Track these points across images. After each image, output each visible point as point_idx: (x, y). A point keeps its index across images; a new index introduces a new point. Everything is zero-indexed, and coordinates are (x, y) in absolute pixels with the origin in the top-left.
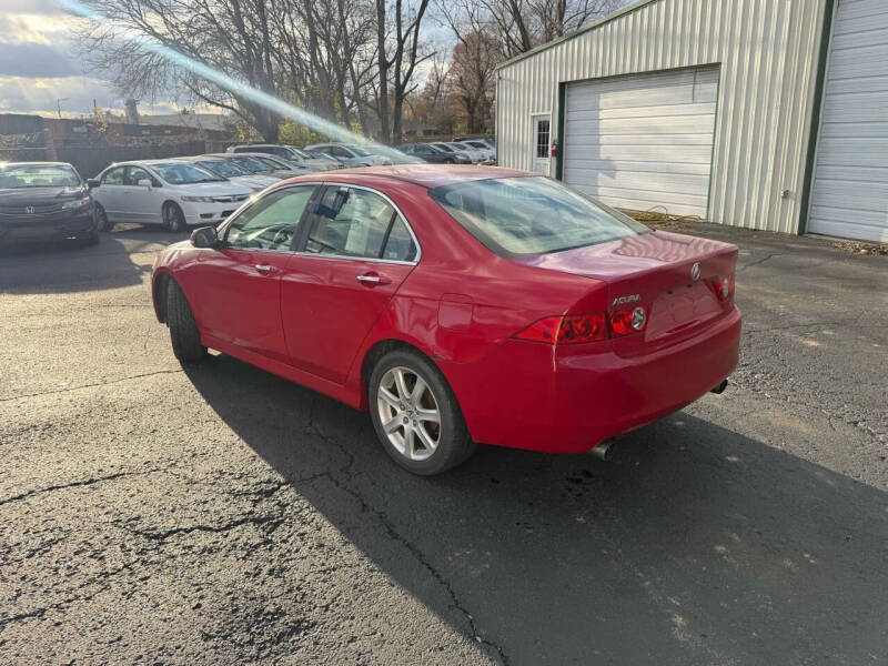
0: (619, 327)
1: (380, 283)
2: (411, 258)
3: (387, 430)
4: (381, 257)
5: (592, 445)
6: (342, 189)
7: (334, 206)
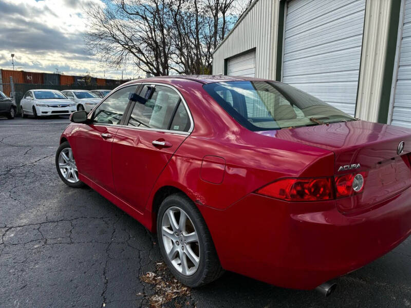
0: (341, 189)
1: (165, 146)
2: (187, 130)
3: (170, 258)
4: (169, 129)
5: (319, 284)
6: (152, 86)
7: (146, 96)
